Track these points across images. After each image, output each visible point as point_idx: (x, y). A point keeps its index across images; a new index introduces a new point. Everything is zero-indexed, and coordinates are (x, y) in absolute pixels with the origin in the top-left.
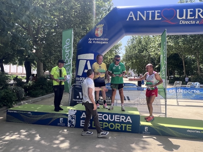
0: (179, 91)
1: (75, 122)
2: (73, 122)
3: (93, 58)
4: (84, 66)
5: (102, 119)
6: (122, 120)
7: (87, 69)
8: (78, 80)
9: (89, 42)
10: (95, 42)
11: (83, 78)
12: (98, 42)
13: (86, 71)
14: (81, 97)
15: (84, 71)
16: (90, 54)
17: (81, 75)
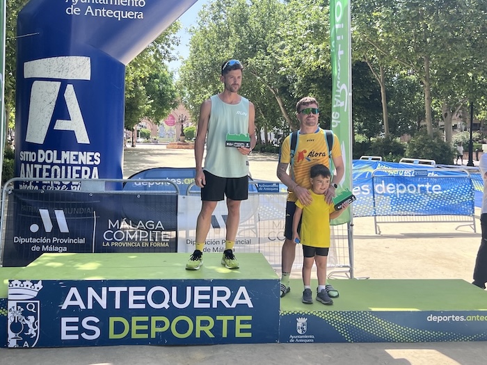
0: (380, 189)
1: (38, 327)
2: (30, 326)
3: (85, 74)
4: (54, 104)
5: (147, 304)
6: (219, 302)
7: (67, 117)
8: (30, 163)
9: (70, 11)
10: (91, 11)
11: (49, 155)
12: (103, 10)
13: (61, 125)
14: (48, 227)
15: (52, 123)
16: (73, 58)
17: (42, 142)
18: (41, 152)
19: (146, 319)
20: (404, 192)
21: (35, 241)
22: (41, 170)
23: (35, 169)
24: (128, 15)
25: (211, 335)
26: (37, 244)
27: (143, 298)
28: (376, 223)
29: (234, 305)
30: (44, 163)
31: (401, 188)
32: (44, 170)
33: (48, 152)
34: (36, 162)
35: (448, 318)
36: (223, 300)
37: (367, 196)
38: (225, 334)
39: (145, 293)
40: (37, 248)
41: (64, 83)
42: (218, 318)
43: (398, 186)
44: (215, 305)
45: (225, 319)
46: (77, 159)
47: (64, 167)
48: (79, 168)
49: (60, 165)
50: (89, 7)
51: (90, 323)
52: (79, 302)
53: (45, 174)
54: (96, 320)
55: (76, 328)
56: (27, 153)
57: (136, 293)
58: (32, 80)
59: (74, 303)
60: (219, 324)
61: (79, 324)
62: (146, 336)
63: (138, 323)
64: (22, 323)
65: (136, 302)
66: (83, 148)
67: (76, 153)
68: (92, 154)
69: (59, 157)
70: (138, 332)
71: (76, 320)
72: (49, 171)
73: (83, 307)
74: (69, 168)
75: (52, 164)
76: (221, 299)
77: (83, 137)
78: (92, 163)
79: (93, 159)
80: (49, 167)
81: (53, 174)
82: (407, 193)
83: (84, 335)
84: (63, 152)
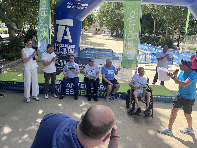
0: (147, 56)
1: (60, 91)
2: (59, 90)
3: (71, 24)
4: (64, 32)
5: (85, 88)
6: (101, 89)
7: (67, 36)
8: (58, 47)
9: (68, 7)
10: (74, 7)
11: (62, 45)
12: (77, 7)
13: (65, 38)
14: (62, 65)
15: (63, 37)
16: (69, 20)
17: (60, 42)
18: (60, 44)
19: (84, 91)
20: (154, 57)
21: (59, 67)
22: (60, 49)
23: (59, 48)
24: (83, 8)
25: (99, 96)
26: (59, 68)
27: (84, 86)
28: (145, 65)
29: (104, 90)
30: (61, 47)
31: (153, 57)
32: (61, 49)
33: (62, 44)
34: (59, 47)
35: (156, 97)
36: (102, 88)
37: (144, 58)
38: (102, 96)
39: (84, 85)
40: (60, 69)
41: (66, 26)
42: (101, 92)
43: (152, 56)
44: (100, 89)
45: (102, 92)
46: (69, 47)
47: (66, 48)
48: (69, 49)
49: (65, 48)
50: (73, 6)
51: (71, 91)
52: (69, 86)
53: (61, 50)
54: (73, 90)
55: (69, 92)
56: (57, 44)
57: (82, 85)
58: (58, 25)
59: (68, 86)
60: (101, 93)
61: (69, 91)
62: (84, 94)
63: (82, 92)
64: (57, 90)
65: (82, 87)
66: (70, 44)
67: (69, 45)
68: (73, 45)
69: (65, 46)
70: (82, 93)
71: (69, 90)
72: (62, 49)
73: (70, 87)
74: (67, 49)
75: (63, 47)
76: (101, 88)
77: (70, 41)
78: (73, 48)
79: (73, 47)
80: (62, 48)
81: (63, 50)
82: (155, 58)
83: (70, 93)
84: (66, 45)
